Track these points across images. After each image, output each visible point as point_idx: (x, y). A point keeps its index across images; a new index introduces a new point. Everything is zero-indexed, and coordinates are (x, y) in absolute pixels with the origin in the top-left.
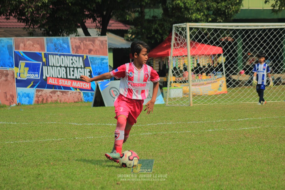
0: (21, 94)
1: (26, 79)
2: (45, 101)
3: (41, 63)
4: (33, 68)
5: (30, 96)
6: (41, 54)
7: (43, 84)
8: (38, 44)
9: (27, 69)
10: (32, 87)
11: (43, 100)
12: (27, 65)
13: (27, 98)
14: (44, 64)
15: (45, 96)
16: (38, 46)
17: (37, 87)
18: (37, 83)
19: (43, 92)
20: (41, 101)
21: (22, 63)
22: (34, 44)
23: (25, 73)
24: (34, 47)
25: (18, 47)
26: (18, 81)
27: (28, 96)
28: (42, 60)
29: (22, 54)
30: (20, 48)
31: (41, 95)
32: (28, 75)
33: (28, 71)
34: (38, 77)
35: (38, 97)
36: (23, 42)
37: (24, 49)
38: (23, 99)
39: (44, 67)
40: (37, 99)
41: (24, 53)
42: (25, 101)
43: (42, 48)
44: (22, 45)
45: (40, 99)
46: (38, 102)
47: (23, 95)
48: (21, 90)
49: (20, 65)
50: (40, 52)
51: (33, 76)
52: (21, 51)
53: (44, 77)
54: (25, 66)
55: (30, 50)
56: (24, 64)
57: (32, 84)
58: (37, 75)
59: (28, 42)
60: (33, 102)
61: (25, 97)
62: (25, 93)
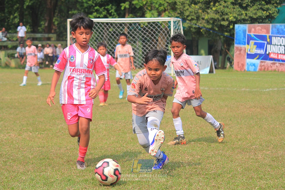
0: (249, 64)
1: (254, 53)
2: (266, 70)
3: (266, 42)
4: (260, 46)
5: (255, 65)
6: (266, 36)
7: (266, 57)
8: (265, 29)
9: (255, 46)
10: (258, 59)
11: (265, 68)
12: (255, 44)
13: (253, 67)
14: (268, 43)
15: (267, 66)
16: (265, 30)
17: (261, 59)
18: (261, 56)
19: (266, 63)
20: (263, 69)
21: (252, 42)
22: (262, 29)
23: (254, 49)
24: (262, 31)
25: (250, 31)
26: (248, 55)
27: (254, 65)
28: (266, 40)
29: (253, 36)
30: (252, 32)
31: (263, 65)
32: (256, 51)
33: (256, 48)
34: (263, 52)
35: (261, 67)
36: (254, 28)
37: (254, 32)
38: (250, 67)
39: (268, 45)
40: (260, 68)
41: (254, 35)
42: (252, 68)
43: (268, 32)
44: (253, 30)
45: (263, 68)
46: (261, 70)
47: (250, 64)
48: (249, 61)
49: (251, 44)
50: (266, 35)
51: (259, 52)
52: (252, 34)
53: (267, 53)
54: (254, 45)
55: (259, 33)
56: (253, 43)
57: (258, 56)
58: (262, 51)
59: (257, 28)
60: (258, 70)
61: (252, 66)
62: (252, 63)
